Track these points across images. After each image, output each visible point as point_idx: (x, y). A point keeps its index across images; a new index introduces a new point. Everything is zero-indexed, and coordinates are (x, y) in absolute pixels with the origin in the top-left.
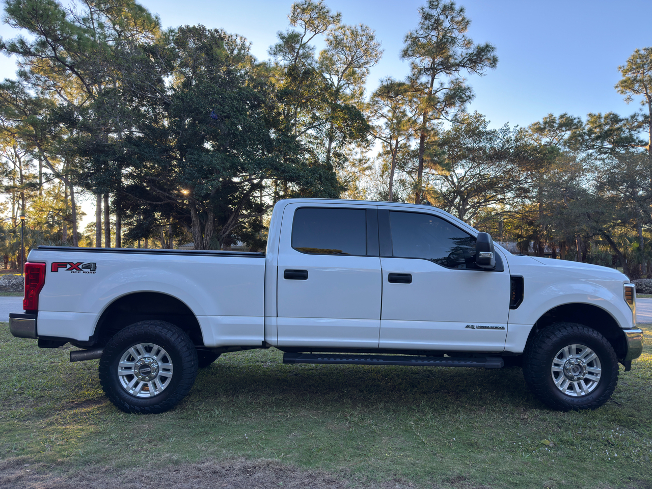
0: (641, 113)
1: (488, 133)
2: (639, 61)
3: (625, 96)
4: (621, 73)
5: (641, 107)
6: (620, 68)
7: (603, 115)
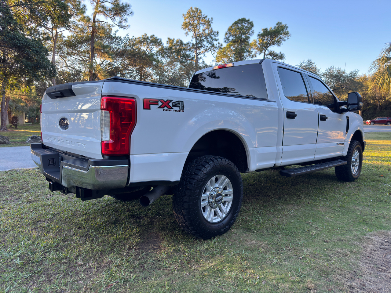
0: (192, 42)
1: (117, 38)
2: (192, 13)
3: (185, 32)
4: (183, 18)
5: (192, 39)
6: (183, 15)
7: (176, 40)
